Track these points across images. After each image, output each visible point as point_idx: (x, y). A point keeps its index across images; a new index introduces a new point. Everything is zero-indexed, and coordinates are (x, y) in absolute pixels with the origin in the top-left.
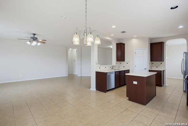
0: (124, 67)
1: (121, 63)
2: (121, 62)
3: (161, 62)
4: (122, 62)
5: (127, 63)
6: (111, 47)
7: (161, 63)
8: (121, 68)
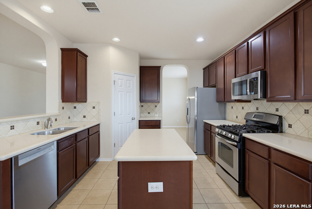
0: (84, 117)
1: (75, 108)
2: (76, 104)
3: (156, 104)
4: (79, 106)
5: (94, 108)
6: (44, 63)
7: (156, 106)
8: (75, 119)
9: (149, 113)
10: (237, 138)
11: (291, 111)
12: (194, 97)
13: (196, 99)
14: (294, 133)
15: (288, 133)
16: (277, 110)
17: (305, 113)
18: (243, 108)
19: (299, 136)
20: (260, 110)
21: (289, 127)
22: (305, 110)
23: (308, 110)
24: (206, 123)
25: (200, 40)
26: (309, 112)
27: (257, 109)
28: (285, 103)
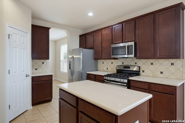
3: (43, 61)
7: (43, 63)
9: (36, 69)
10: (126, 81)
11: (144, 64)
12: (80, 56)
13: (81, 57)
14: (145, 75)
15: (142, 75)
16: (136, 63)
17: (151, 64)
18: (112, 63)
19: (148, 76)
20: (124, 64)
21: (143, 72)
22: (151, 63)
23: (153, 63)
24: (88, 74)
25: (91, 14)
26: (153, 64)
27: (123, 63)
28: (140, 60)
